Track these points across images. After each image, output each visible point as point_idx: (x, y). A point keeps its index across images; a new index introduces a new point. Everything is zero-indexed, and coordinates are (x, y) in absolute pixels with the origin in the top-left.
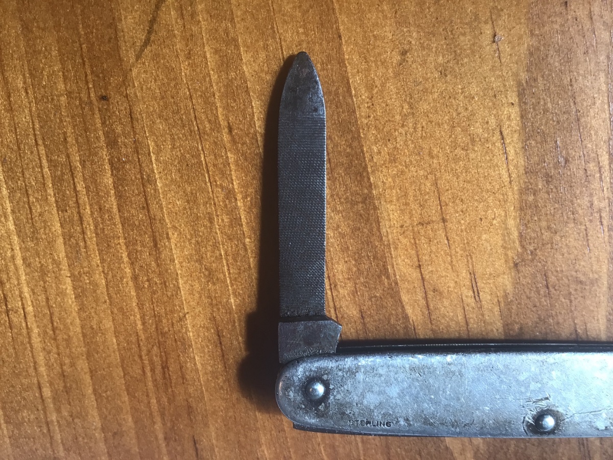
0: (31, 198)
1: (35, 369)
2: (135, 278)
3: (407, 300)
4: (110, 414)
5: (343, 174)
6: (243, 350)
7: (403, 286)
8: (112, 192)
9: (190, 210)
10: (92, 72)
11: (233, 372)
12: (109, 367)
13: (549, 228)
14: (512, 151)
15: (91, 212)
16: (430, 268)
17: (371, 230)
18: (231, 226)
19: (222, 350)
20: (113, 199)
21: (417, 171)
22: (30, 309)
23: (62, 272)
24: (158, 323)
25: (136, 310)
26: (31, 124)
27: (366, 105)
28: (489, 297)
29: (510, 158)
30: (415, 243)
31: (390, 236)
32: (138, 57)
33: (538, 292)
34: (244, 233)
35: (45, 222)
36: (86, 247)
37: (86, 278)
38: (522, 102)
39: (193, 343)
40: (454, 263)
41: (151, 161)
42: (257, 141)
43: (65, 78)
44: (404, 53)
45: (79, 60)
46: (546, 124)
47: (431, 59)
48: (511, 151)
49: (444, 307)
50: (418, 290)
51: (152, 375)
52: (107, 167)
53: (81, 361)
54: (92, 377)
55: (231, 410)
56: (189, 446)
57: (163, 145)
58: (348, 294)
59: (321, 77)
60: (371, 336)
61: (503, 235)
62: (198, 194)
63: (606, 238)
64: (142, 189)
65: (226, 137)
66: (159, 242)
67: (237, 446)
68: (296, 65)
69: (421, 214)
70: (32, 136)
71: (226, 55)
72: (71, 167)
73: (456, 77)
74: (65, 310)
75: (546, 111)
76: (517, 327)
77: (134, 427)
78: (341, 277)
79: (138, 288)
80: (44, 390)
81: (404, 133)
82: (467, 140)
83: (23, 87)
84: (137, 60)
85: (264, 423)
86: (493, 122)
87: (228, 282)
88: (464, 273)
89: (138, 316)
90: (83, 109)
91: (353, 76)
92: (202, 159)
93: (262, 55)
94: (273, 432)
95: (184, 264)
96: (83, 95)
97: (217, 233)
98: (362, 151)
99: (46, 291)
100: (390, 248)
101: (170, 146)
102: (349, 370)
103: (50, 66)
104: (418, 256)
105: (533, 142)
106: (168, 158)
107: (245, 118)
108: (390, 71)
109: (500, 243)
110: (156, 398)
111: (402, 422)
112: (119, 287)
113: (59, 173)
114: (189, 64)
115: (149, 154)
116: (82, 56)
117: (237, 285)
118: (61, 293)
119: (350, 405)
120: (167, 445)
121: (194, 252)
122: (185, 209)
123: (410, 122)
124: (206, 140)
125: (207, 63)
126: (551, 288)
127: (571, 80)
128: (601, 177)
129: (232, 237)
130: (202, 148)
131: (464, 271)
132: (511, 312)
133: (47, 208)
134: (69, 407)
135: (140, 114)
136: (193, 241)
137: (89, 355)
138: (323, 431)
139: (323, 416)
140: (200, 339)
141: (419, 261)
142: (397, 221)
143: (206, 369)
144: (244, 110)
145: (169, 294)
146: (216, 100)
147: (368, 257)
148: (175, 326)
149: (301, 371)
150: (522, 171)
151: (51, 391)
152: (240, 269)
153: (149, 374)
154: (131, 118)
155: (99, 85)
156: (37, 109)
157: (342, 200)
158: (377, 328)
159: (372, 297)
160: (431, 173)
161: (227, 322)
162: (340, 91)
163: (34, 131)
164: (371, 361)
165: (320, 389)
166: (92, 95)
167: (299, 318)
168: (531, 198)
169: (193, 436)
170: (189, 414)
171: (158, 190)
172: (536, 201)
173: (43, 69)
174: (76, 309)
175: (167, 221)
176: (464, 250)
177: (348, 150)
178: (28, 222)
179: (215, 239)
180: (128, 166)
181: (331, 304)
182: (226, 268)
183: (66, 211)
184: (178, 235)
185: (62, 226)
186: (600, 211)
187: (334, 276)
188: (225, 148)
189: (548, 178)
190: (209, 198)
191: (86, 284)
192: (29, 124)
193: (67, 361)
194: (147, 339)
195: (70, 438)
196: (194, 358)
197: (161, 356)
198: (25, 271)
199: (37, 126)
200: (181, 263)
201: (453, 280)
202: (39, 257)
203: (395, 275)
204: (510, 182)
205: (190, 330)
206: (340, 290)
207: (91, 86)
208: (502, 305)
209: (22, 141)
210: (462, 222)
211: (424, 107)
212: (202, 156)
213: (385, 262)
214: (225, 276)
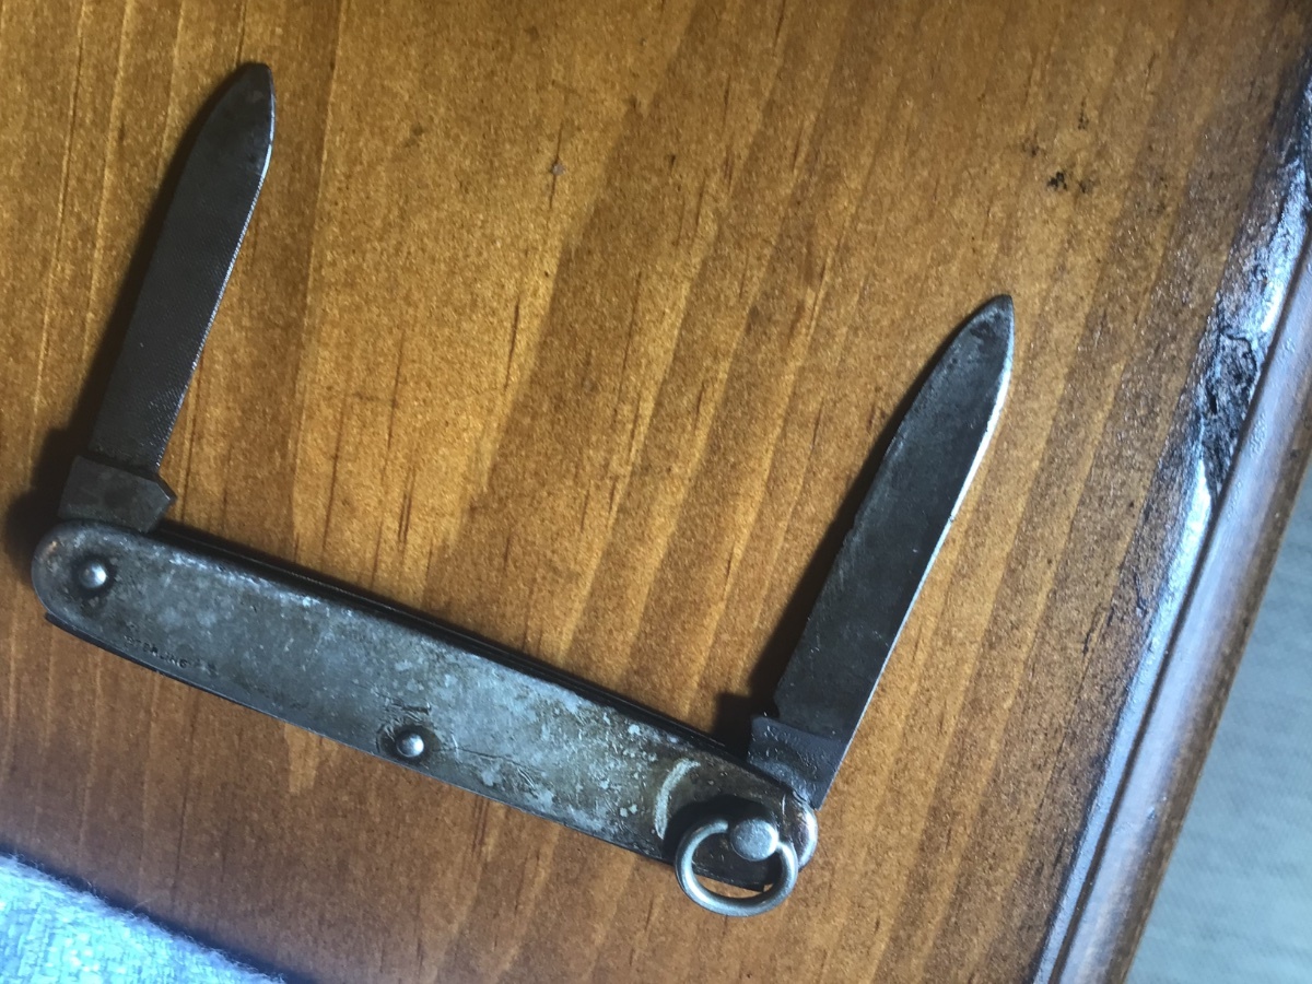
3: (300, 501)
5: (268, 274)
6: (29, 479)
7: (302, 478)
9: (20, 233)
13: (536, 474)
14: (524, 343)
16: (350, 466)
17: (282, 375)
18: (73, 283)
21: (379, 316)
27: (337, 185)
28: (419, 541)
29: (517, 351)
30: (342, 421)
31: (307, 396)
33: (490, 560)
34: (88, 304)
38: (561, 277)
40: (387, 472)
42: (156, 169)
44: (418, 131)
46: (583, 324)
47: (454, 156)
49: (351, 531)
50: (322, 492)
58: (215, 458)
60: (227, 534)
61: (470, 459)
62: (39, 214)
63: (611, 522)
65: (111, 144)
68: (247, 80)
69: (364, 381)
71: (155, 21)
73: (480, 202)
75: (589, 304)
76: (444, 598)
78: (212, 428)
81: (379, 249)
82: (465, 299)
86: (511, 288)
87: (40, 368)
88: (396, 493)
91: (333, 132)
92: (64, 163)
93: (208, 44)
97: (47, 285)
98: (309, 252)
100: (300, 414)
101: (22, 124)
104: (339, 441)
105: (556, 343)
107: (150, 127)
108: (389, 149)
109: (462, 468)
111: (204, 668)
114: (94, 11)
117: (52, 379)
119: (136, 614)
122: (12, 229)
124: (80, 136)
125: (121, 21)
126: (510, 562)
127: (640, 275)
128: (633, 432)
129: (68, 301)
130: (70, 145)
131: (398, 490)
132: (442, 575)
139: (91, 615)
141: (337, 449)
142: (325, 378)
144: (154, 114)
146: (116, 82)
147: (264, 412)
150: (526, 377)
152: (63, 355)
157: (254, 313)
158: (241, 525)
159: (250, 477)
160: (399, 327)
161: (18, 430)
162: (307, 146)
164: (191, 564)
167: (112, 462)
168: (527, 421)
172: (532, 428)
176: (408, 458)
177: (289, 241)
179: (42, 294)
181: (185, 463)
182: (43, 345)
186: (616, 479)
187: (204, 421)
188: (104, 160)
189: (559, 402)
190: (54, 228)
201: (378, 497)
203: (295, 456)
204: (506, 386)
206: (205, 447)
208: (434, 559)
210: (420, 417)
211: (420, 223)
212: (66, 158)
213: (289, 432)
214: (38, 356)
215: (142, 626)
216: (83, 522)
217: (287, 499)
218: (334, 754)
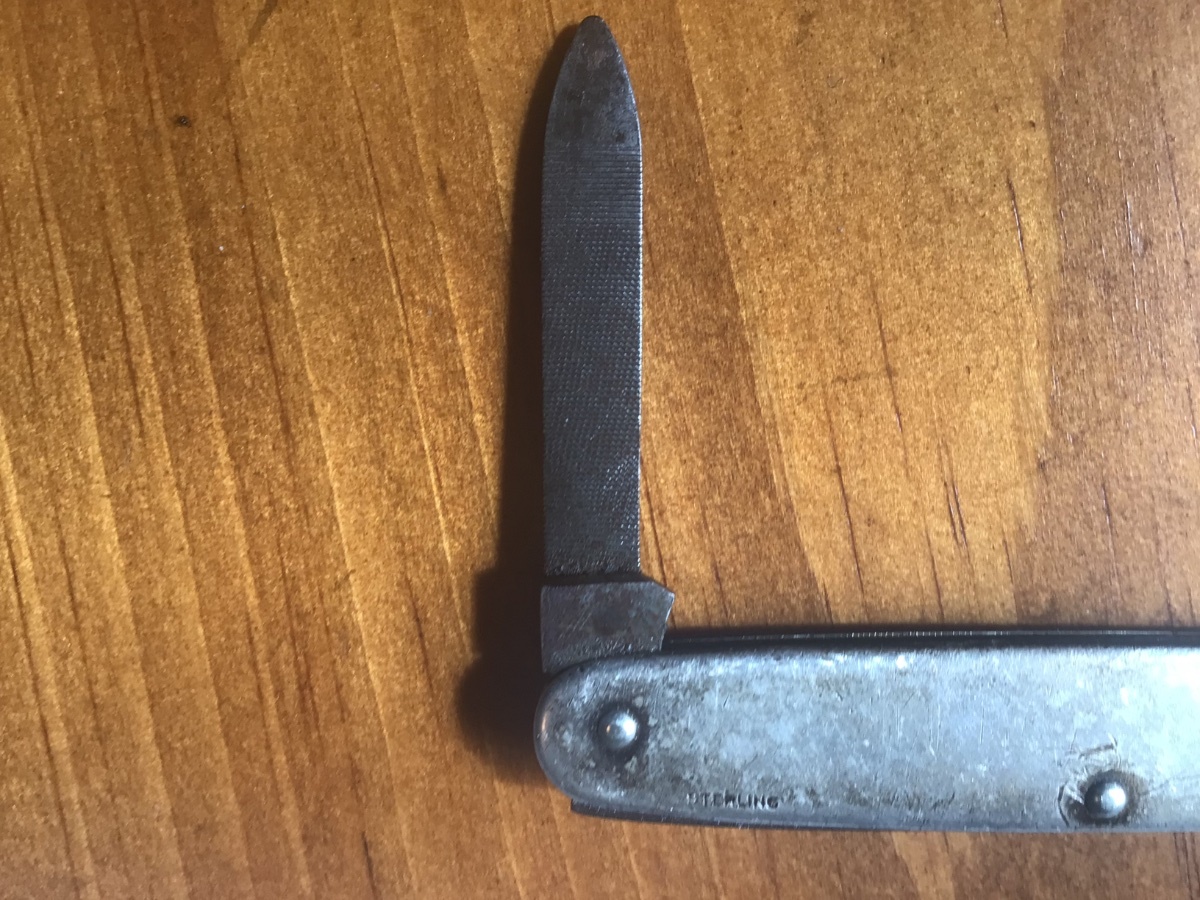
0: (31, 332)
1: (36, 691)
2: (244, 498)
3: (811, 543)
4: (189, 786)
5: (678, 276)
6: (467, 649)
7: (805, 513)
8: (198, 317)
9: (359, 353)
10: (160, 68)
11: (447, 695)
12: (188, 686)
13: (1111, 386)
14: (1033, 224)
15: (154, 359)
16: (861, 474)
17: (736, 394)
18: (444, 387)
19: (423, 648)
20: (199, 330)
21: (832, 269)
22: (26, 564)
23: (93, 487)
24: (291, 592)
25: (246, 566)
26: (32, 176)
27: (727, 129)
28: (984, 535)
29: (1029, 238)
30: (830, 421)
31: (776, 407)
32: (254, 34)
33: (1089, 523)
34: (470, 404)
35: (60, 381)
36: (142, 434)
37: (142, 498)
38: (1053, 120)
39: (364, 635)
40: (911, 463)
41: (278, 252)
42: (498, 207)
43: (103, 81)
44: (805, 19)
45: (131, 44)
46: (1103, 167)
47: (862, 29)
48: (1030, 222)
49: (891, 557)
50: (835, 521)
51: (277, 704)
52: (187, 264)
53: (131, 675)
54: (152, 707)
55: (443, 779)
56: (352, 853)
57: (304, 218)
58: (689, 531)
59: (632, 71)
60: (734, 619)
61: (1015, 402)
62: (375, 322)
64: (259, 312)
65: (432, 200)
66: (293, 423)
67: (454, 854)
68: (579, 44)
69: (842, 359)
70: (34, 204)
71: (435, 28)
72: (113, 265)
73: (913, 68)
74: (99, 567)
75: (1102, 139)
76: (1043, 598)
77: (239, 813)
78: (672, 494)
79: (250, 519)
80: (53, 735)
81: (806, 187)
82: (937, 200)
83: (16, 101)
84: (251, 42)
85: (510, 805)
86: (991, 160)
87: (438, 506)
88: (933, 486)
89: (250, 580)
90: (139, 144)
91: (700, 67)
92: (385, 245)
93: (510, 25)
94: (530, 825)
95: (345, 467)
96: (141, 116)
97: (414, 403)
98: (719, 227)
99: (59, 527)
100: (776, 432)
101: (317, 221)
102: (690, 685)
103: (72, 57)
105: (1076, 205)
106: (314, 246)
107: (473, 158)
108: (777, 55)
109: (1009, 419)
110: (286, 753)
111: (802, 798)
112: (210, 517)
113: (89, 278)
114: (357, 48)
115: (274, 237)
116: (138, 36)
117: (456, 513)
118: (92, 530)
119: (691, 759)
120: (308, 852)
121: (366, 442)
122: (347, 352)
123: (819, 164)
124: (392, 206)
125: (394, 45)
126: (1115, 515)
127: (1154, 73)
129: (445, 411)
130: (384, 222)
131: (933, 480)
132: (1031, 567)
133: (63, 353)
134: (105, 771)
135: (257, 153)
136: (365, 420)
137: (147, 661)
138: (634, 816)
139: (634, 784)
140: (379, 627)
141: (837, 459)
142: (791, 376)
143: (391, 690)
144: (472, 141)
145: (315, 531)
146: (414, 122)
147: (730, 450)
148: (327, 599)
149: (586, 690)
150: (1054, 267)
151: (69, 739)
152: (462, 479)
153: (271, 701)
154: (238, 161)
155: (173, 93)
156: (46, 146)
157: (677, 331)
158: (749, 601)
159: (738, 537)
160: (862, 272)
161: (436, 592)
162: (673, 98)
163: (39, 193)
164: (736, 668)
165: (628, 727)
166: (159, 115)
167: (584, 578)
168: (1073, 323)
169: (363, 834)
170: (354, 785)
171: (293, 312)
172: (1082, 328)
173: (59, 63)
174: (122, 565)
175: (311, 377)
176: (933, 434)
177: (689, 225)
178: (23, 382)
179: (410, 415)
180: (229, 262)
181: (653, 552)
182: (433, 476)
183: (103, 358)
184: (333, 407)
185: (93, 389)
187: (659, 491)
188: (432, 223)
189: (1109, 281)
190: (399, 330)
191: (142, 511)
192: (28, 179)
193: (102, 674)
194: (269, 627)
195: (106, 838)
196: (366, 666)
197: (297, 664)
198: (17, 485)
199: (45, 182)
200: (338, 466)
201: (910, 499)
202: (46, 456)
203: (786, 489)
204: (1030, 289)
205: (358, 606)
206: (671, 521)
207: (155, 97)
208: (1013, 551)
209: (13, 214)
210: (929, 375)
211: (849, 132)
212: (384, 240)
213: (766, 462)
214: (430, 492)
215: (704, 772)
216: (582, 667)
217: (793, 544)
218: (969, 852)
